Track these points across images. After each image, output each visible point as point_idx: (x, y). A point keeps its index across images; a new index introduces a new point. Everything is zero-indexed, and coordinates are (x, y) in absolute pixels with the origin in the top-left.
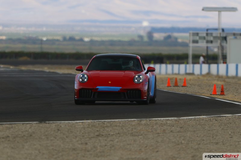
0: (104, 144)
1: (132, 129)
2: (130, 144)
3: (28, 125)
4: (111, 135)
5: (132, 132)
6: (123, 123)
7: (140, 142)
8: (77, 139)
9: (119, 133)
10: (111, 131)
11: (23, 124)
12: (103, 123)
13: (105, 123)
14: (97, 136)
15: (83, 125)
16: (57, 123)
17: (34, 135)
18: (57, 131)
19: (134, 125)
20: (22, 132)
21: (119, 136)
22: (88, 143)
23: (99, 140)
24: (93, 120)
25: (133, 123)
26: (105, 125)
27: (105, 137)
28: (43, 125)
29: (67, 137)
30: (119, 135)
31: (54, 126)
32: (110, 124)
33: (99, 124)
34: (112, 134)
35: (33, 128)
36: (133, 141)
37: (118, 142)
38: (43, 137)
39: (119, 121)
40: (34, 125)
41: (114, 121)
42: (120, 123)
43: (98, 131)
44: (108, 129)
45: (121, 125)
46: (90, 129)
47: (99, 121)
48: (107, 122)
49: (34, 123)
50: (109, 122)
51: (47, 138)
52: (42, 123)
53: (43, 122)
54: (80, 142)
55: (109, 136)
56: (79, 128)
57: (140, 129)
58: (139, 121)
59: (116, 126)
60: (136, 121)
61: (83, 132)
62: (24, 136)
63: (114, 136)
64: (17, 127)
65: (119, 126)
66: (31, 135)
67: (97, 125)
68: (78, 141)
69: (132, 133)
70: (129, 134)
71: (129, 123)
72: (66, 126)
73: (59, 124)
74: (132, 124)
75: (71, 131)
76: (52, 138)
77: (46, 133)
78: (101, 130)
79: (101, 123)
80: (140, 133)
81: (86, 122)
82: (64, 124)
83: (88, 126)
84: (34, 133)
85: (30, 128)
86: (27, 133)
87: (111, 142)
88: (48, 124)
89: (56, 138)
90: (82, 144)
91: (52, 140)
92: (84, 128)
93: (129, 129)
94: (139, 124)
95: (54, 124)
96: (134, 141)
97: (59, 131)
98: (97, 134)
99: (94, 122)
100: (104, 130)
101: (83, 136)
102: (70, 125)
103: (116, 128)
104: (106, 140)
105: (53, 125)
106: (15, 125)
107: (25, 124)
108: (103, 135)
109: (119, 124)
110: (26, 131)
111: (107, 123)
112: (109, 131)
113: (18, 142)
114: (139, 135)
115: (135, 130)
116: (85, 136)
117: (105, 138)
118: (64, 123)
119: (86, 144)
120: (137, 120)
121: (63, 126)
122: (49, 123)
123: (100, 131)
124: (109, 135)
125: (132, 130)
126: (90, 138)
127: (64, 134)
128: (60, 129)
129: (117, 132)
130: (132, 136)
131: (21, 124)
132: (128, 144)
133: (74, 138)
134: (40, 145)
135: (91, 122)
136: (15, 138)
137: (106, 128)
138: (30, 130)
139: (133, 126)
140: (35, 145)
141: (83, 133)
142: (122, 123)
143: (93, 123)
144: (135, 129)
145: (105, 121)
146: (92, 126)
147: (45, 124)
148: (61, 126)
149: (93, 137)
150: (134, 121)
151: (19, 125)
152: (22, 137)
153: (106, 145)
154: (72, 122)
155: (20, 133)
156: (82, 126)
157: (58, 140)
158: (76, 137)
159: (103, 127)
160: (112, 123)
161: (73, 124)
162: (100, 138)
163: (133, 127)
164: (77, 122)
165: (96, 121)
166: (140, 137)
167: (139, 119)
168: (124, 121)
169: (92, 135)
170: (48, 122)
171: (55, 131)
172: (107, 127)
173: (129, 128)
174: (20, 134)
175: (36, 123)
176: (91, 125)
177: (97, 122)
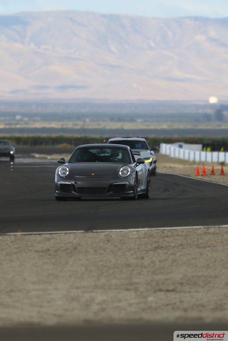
0: (164, 258)
1: (198, 239)
2: (196, 259)
3: (72, 235)
4: (172, 247)
5: (198, 242)
6: (187, 232)
7: (207, 255)
8: (132, 252)
9: (182, 245)
10: (172, 242)
11: (66, 233)
12: (163, 232)
13: (165, 231)
14: (156, 248)
15: (139, 235)
16: (107, 233)
17: (79, 248)
18: (107, 242)
19: (200, 234)
20: (65, 244)
21: (182, 249)
22: (145, 258)
23: (158, 253)
24: (149, 227)
25: (199, 232)
26: (165, 235)
27: (165, 249)
28: (90, 234)
29: (119, 250)
30: (181, 247)
31: (103, 237)
32: (170, 233)
33: (157, 233)
34: (174, 245)
35: (78, 238)
36: (199, 254)
37: (180, 256)
38: (91, 250)
39: (181, 229)
40: (79, 235)
41: (176, 229)
42: (183, 232)
43: (156, 242)
44: (168, 240)
45: (184, 234)
46: (146, 240)
47: (157, 230)
48: (168, 230)
49: (79, 233)
50: (170, 230)
51: (96, 251)
52: (88, 232)
53: (90, 231)
54: (134, 256)
55: (169, 248)
56: (134, 238)
57: (207, 239)
58: (206, 229)
59: (178, 235)
60: (202, 229)
61: (138, 243)
62: (67, 248)
63: (176, 248)
64: (58, 238)
65: (182, 236)
66: (75, 248)
67: (156, 234)
68: (132, 255)
69: (198, 245)
70: (193, 245)
71: (194, 232)
72: (117, 236)
73: (109, 233)
74: (197, 233)
75: (124, 243)
76: (102, 251)
77: (94, 245)
78: (160, 241)
79: (159, 232)
80: (207, 244)
81: (142, 230)
82: (115, 233)
83: (143, 236)
84: (79, 244)
85: (75, 238)
86: (70, 245)
87: (173, 256)
88: (95, 234)
89: (105, 251)
90: (137, 258)
91: (101, 254)
92: (140, 238)
93: (194, 240)
94: (206, 233)
95: (104, 234)
96: (201, 254)
97: (109, 243)
98: (155, 245)
99: (152, 230)
100: (163, 241)
101: (139, 249)
102: (122, 234)
103: (178, 238)
104: (166, 254)
105: (102, 234)
106: (55, 235)
107: (68, 234)
108: (162, 247)
109: (181, 233)
110: (70, 243)
111: (168, 232)
112: (170, 242)
113: (60, 257)
114: (206, 247)
115: (201, 241)
116: (141, 249)
117: (165, 251)
118: (115, 231)
119: (143, 258)
120: (204, 228)
121: (114, 236)
122: (97, 232)
123: (158, 242)
124: (170, 246)
125: (198, 241)
126: (147, 251)
127: (115, 246)
128: (110, 240)
129: (180, 244)
130: (198, 248)
131: (64, 234)
132: (193, 259)
133: (127, 251)
134: (87, 260)
135: (148, 230)
136: (56, 251)
137: (166, 239)
138: (74, 241)
139: (198, 235)
140: (80, 260)
141: (138, 245)
142: (185, 232)
143: (150, 231)
144: (201, 239)
145: (164, 230)
146: (149, 236)
147: (92, 234)
148: (111, 236)
149: (151, 250)
150: (200, 229)
151: (60, 234)
152: (65, 250)
153: (166, 260)
154: (124, 231)
155: (63, 245)
156: (137, 236)
157: (108, 254)
158: (130, 250)
159: (163, 237)
160: (173, 231)
161: (126, 234)
162: (159, 251)
163: (199, 237)
164: (130, 231)
165: (153, 229)
166: (207, 249)
167: (206, 227)
168: (188, 228)
169: (149, 247)
170: (95, 231)
171: (104, 242)
172: (167, 236)
173: (194, 238)
174: (62, 247)
175: (82, 233)
176: (147, 235)
177: (155, 230)
